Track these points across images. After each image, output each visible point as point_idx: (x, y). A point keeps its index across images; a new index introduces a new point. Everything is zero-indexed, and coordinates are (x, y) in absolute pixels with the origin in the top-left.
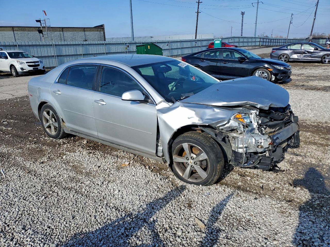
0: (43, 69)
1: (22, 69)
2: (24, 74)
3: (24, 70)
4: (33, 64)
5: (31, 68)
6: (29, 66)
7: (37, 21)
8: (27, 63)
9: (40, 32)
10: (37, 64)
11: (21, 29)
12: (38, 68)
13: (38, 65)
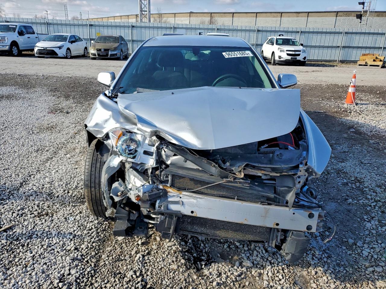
0: (303, 60)
1: (280, 57)
2: (280, 63)
3: (282, 59)
4: (293, 53)
5: (289, 58)
6: (288, 55)
7: (360, 3)
8: (287, 51)
9: (359, 16)
10: (297, 53)
11: (346, 14)
12: (296, 58)
13: (299, 55)
